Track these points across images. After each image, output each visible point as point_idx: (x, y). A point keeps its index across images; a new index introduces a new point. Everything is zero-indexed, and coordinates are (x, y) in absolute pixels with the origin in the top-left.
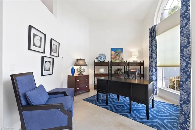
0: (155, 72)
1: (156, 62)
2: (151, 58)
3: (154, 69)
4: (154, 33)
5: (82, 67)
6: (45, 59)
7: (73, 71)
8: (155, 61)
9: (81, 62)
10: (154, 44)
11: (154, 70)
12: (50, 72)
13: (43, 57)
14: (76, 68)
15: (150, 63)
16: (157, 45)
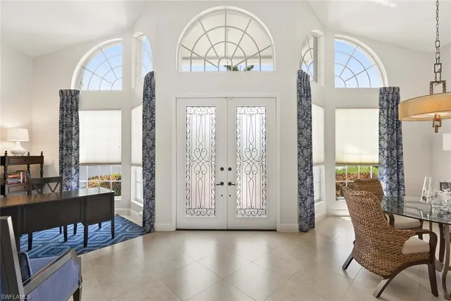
0: (76, 173)
1: (78, 157)
2: (65, 148)
3: (73, 169)
4: (75, 104)
8: (76, 154)
10: (74, 123)
11: (74, 171)
15: (62, 158)
16: (80, 127)
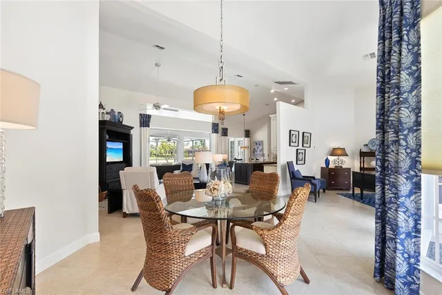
5: (341, 158)
6: (299, 151)
7: (327, 162)
9: (339, 152)
12: (303, 162)
13: (297, 150)
14: (331, 158)
